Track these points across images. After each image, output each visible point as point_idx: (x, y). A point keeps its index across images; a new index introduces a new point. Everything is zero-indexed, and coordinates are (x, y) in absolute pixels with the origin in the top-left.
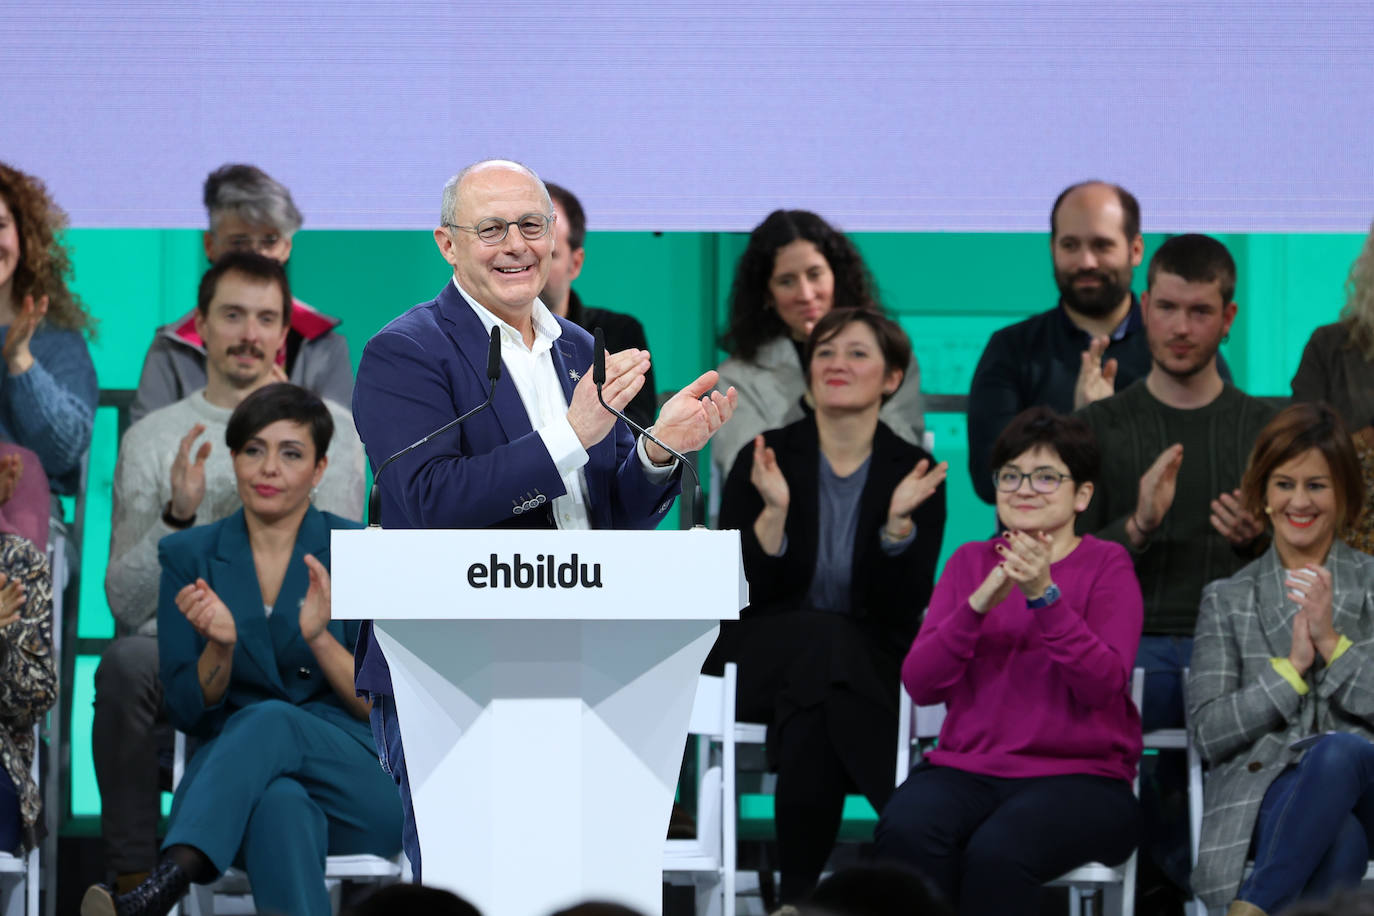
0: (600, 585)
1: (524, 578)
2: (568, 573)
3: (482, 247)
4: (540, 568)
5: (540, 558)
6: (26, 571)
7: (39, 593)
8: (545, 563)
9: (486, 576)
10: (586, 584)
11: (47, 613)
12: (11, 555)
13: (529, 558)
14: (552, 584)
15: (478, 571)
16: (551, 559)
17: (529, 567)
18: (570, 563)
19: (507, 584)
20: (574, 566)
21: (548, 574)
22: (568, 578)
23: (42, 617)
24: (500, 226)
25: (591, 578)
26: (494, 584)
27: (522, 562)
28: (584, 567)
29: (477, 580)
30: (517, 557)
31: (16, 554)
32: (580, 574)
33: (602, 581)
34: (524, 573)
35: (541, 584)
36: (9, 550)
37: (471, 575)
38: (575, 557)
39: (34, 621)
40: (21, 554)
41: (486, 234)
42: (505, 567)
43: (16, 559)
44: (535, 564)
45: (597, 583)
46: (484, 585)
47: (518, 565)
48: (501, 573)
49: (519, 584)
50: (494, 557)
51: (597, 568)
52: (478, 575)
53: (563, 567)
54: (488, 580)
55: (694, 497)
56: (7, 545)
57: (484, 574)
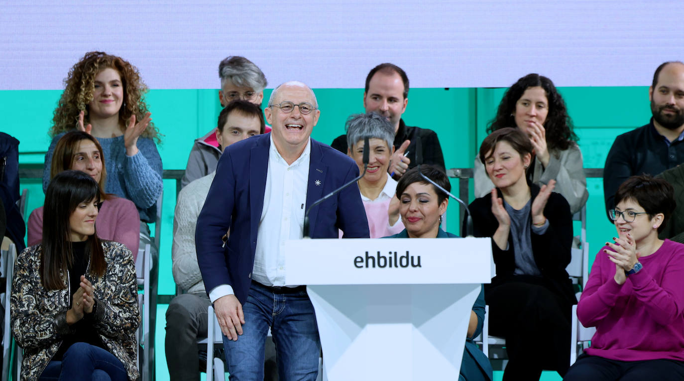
0: (420, 266)
1: (382, 263)
2: (404, 260)
4: (390, 258)
5: (390, 253)
6: (121, 260)
7: (129, 271)
8: (393, 256)
10: (413, 266)
11: (133, 281)
12: (114, 252)
13: (384, 253)
14: (396, 266)
15: (359, 260)
16: (396, 253)
17: (384, 257)
19: (374, 266)
20: (407, 257)
21: (394, 261)
22: (404, 263)
23: (130, 281)
25: (416, 263)
26: (367, 266)
27: (381, 255)
28: (412, 258)
29: (359, 264)
30: (379, 253)
31: (116, 252)
32: (410, 261)
33: (421, 264)
34: (382, 261)
35: (391, 266)
36: (113, 251)
37: (356, 262)
38: (407, 253)
39: (127, 284)
40: (119, 252)
42: (373, 258)
43: (117, 256)
44: (388, 256)
46: (362, 267)
47: (379, 257)
48: (370, 261)
49: (380, 266)
50: (367, 253)
51: (419, 258)
52: (359, 262)
53: (402, 258)
54: (364, 264)
56: (112, 248)
57: (362, 261)
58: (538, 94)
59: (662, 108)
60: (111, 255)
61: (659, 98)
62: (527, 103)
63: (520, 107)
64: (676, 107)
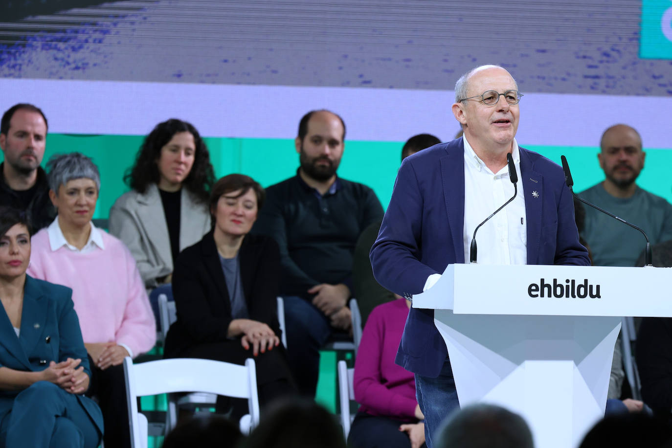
0: (599, 297)
1: (559, 292)
2: (582, 290)
3: (486, 110)
4: (568, 287)
5: (568, 281)
8: (570, 284)
9: (538, 291)
10: (592, 296)
13: (561, 281)
14: (574, 296)
15: (534, 288)
16: (573, 282)
17: (561, 286)
18: (584, 284)
19: (549, 296)
20: (585, 286)
21: (571, 290)
22: (582, 293)
24: (493, 97)
25: (594, 293)
26: (542, 295)
27: (558, 283)
28: (591, 287)
29: (533, 293)
30: (555, 281)
32: (589, 291)
33: (601, 294)
34: (559, 290)
35: (567, 296)
37: (530, 290)
38: (586, 281)
41: (487, 102)
42: (549, 286)
44: (565, 284)
45: (598, 295)
46: (537, 296)
47: (556, 285)
48: (546, 289)
49: (556, 296)
50: (542, 280)
51: (598, 287)
52: (534, 290)
53: (580, 286)
54: (539, 293)
55: (646, 248)
57: (537, 290)
58: (187, 140)
59: (316, 160)
61: (312, 150)
62: (176, 149)
63: (167, 153)
64: (331, 157)
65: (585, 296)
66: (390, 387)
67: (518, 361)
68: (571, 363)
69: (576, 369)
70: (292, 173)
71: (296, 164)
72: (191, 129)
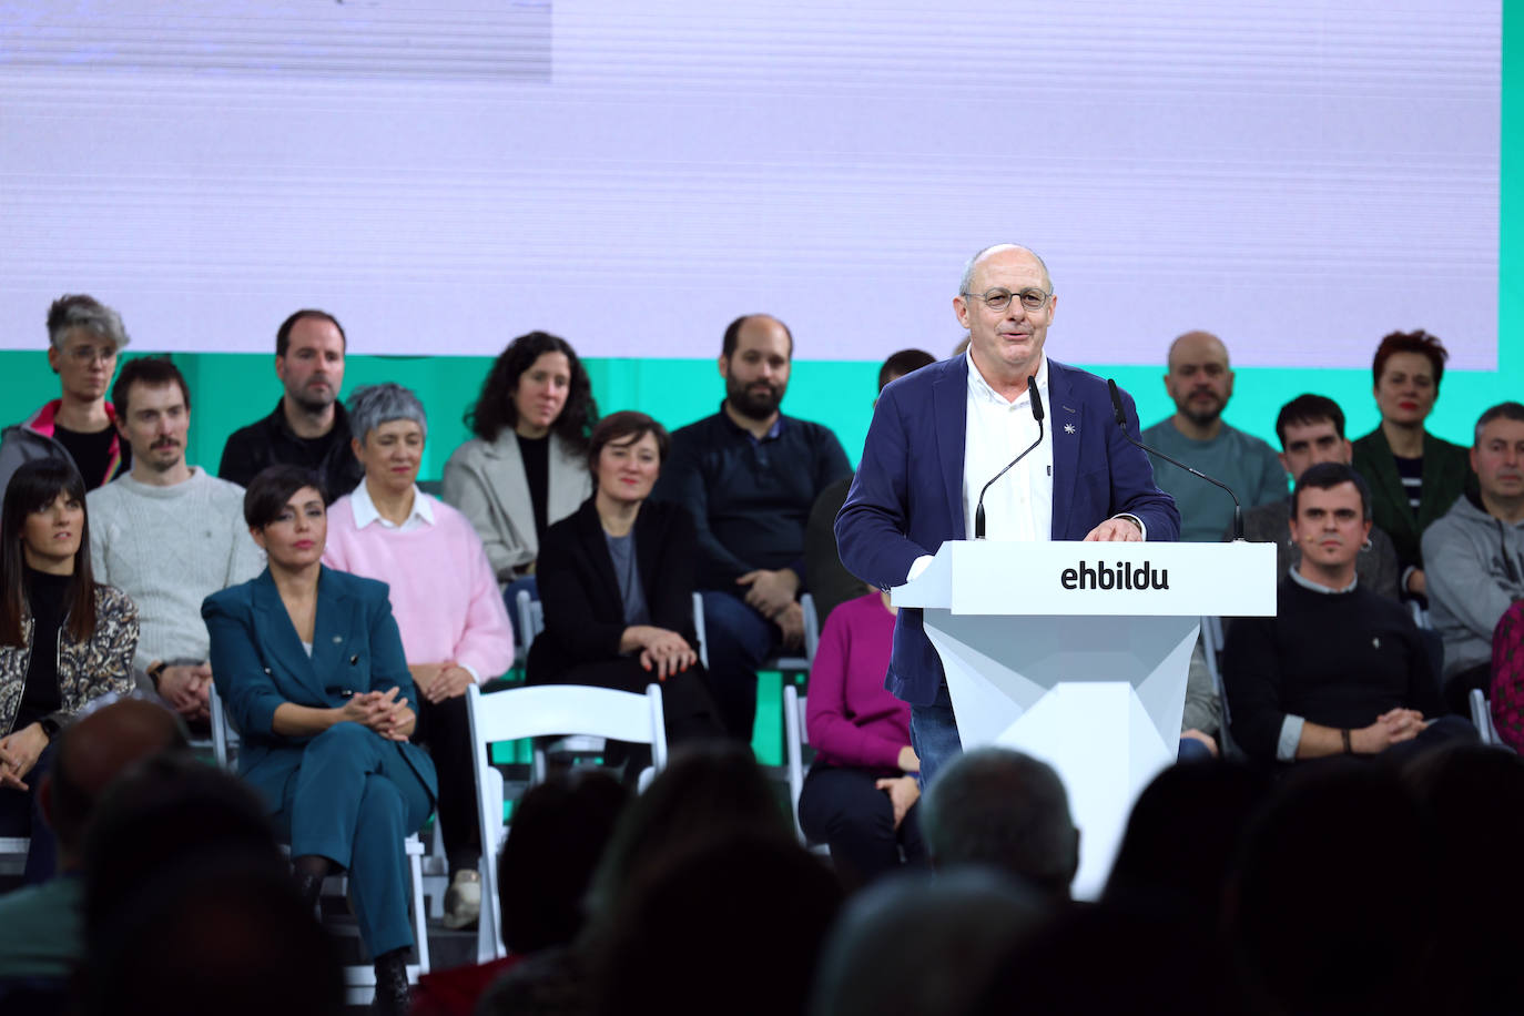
0: (1167, 588)
1: (1106, 581)
2: (1141, 578)
3: (995, 315)
4: (1120, 572)
5: (1120, 564)
6: (120, 616)
7: (127, 631)
8: (1123, 569)
9: (1076, 580)
10: (1156, 587)
11: (131, 646)
12: (109, 604)
13: (1110, 565)
14: (1129, 587)
15: (1069, 575)
16: (1128, 565)
17: (1110, 572)
18: (1143, 568)
19: (1093, 586)
20: (1146, 572)
21: (1125, 577)
22: (1141, 582)
23: (126, 648)
24: (1003, 296)
25: (1159, 582)
26: (1083, 586)
27: (1105, 568)
28: (1155, 572)
29: (1069, 583)
30: (1101, 564)
31: (113, 604)
32: (1151, 579)
33: (1169, 584)
34: (1106, 577)
35: (1120, 587)
36: (109, 600)
37: (1064, 579)
38: (1147, 564)
39: (119, 650)
40: (117, 604)
41: (992, 302)
42: (1091, 572)
43: (113, 608)
44: (1115, 569)
45: (1165, 585)
46: (1074, 587)
47: (1102, 570)
48: (1088, 577)
49: (1103, 586)
50: (1082, 564)
51: (1165, 573)
52: (1070, 579)
53: (1138, 572)
54: (1077, 583)
55: (1235, 514)
56: (108, 596)
57: (1075, 578)
58: (558, 361)
59: (750, 386)
60: (105, 607)
61: (742, 369)
62: (541, 377)
63: (528, 383)
64: (772, 382)
65: (1145, 586)
66: (861, 723)
67: (1048, 684)
68: (1125, 686)
69: (1134, 693)
70: (714, 409)
71: (721, 394)
72: (563, 346)
